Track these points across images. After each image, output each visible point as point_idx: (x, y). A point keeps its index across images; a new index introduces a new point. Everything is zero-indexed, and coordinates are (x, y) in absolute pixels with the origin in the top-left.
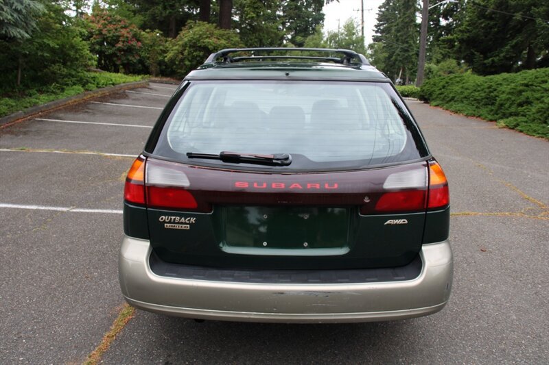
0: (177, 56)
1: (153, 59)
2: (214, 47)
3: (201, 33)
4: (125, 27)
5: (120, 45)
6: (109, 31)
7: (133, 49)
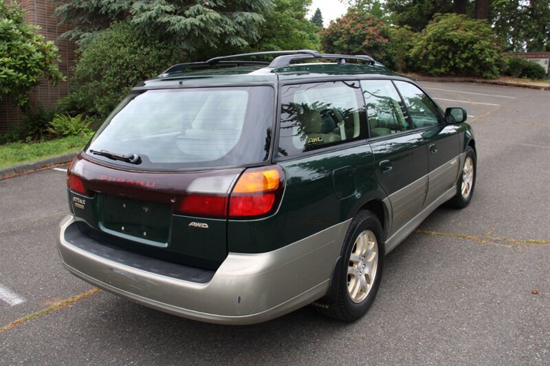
0: (421, 52)
1: (399, 55)
2: (460, 40)
3: (446, 25)
4: (373, 25)
5: (366, 43)
6: (356, 30)
7: (379, 46)
